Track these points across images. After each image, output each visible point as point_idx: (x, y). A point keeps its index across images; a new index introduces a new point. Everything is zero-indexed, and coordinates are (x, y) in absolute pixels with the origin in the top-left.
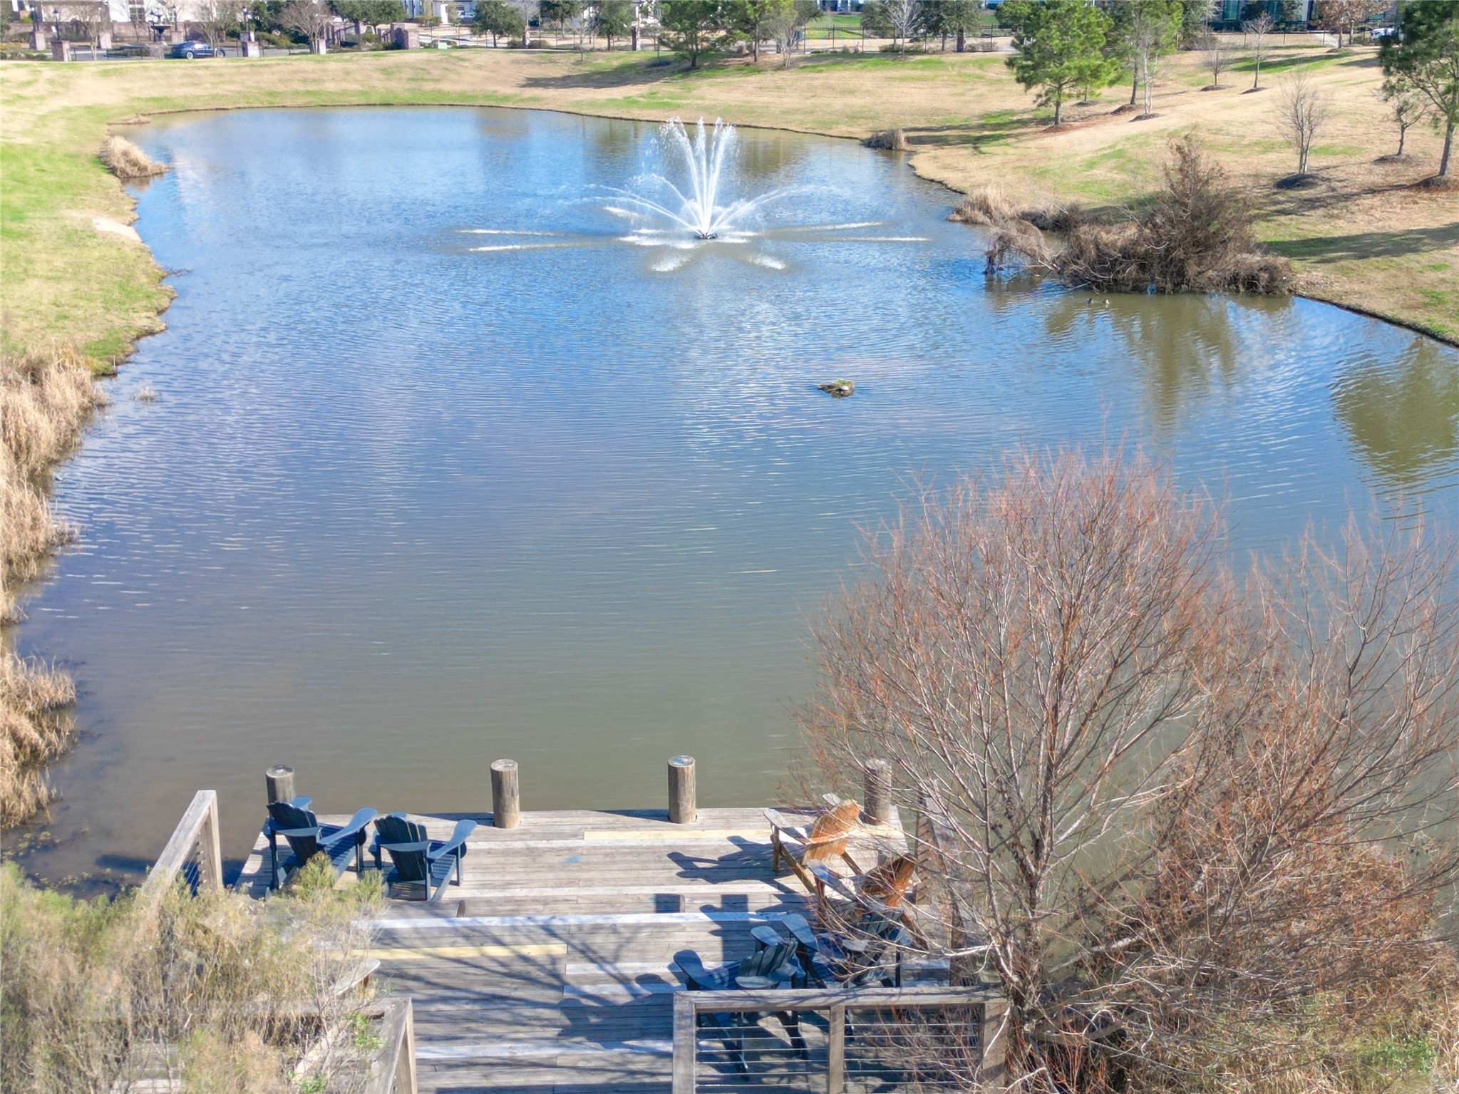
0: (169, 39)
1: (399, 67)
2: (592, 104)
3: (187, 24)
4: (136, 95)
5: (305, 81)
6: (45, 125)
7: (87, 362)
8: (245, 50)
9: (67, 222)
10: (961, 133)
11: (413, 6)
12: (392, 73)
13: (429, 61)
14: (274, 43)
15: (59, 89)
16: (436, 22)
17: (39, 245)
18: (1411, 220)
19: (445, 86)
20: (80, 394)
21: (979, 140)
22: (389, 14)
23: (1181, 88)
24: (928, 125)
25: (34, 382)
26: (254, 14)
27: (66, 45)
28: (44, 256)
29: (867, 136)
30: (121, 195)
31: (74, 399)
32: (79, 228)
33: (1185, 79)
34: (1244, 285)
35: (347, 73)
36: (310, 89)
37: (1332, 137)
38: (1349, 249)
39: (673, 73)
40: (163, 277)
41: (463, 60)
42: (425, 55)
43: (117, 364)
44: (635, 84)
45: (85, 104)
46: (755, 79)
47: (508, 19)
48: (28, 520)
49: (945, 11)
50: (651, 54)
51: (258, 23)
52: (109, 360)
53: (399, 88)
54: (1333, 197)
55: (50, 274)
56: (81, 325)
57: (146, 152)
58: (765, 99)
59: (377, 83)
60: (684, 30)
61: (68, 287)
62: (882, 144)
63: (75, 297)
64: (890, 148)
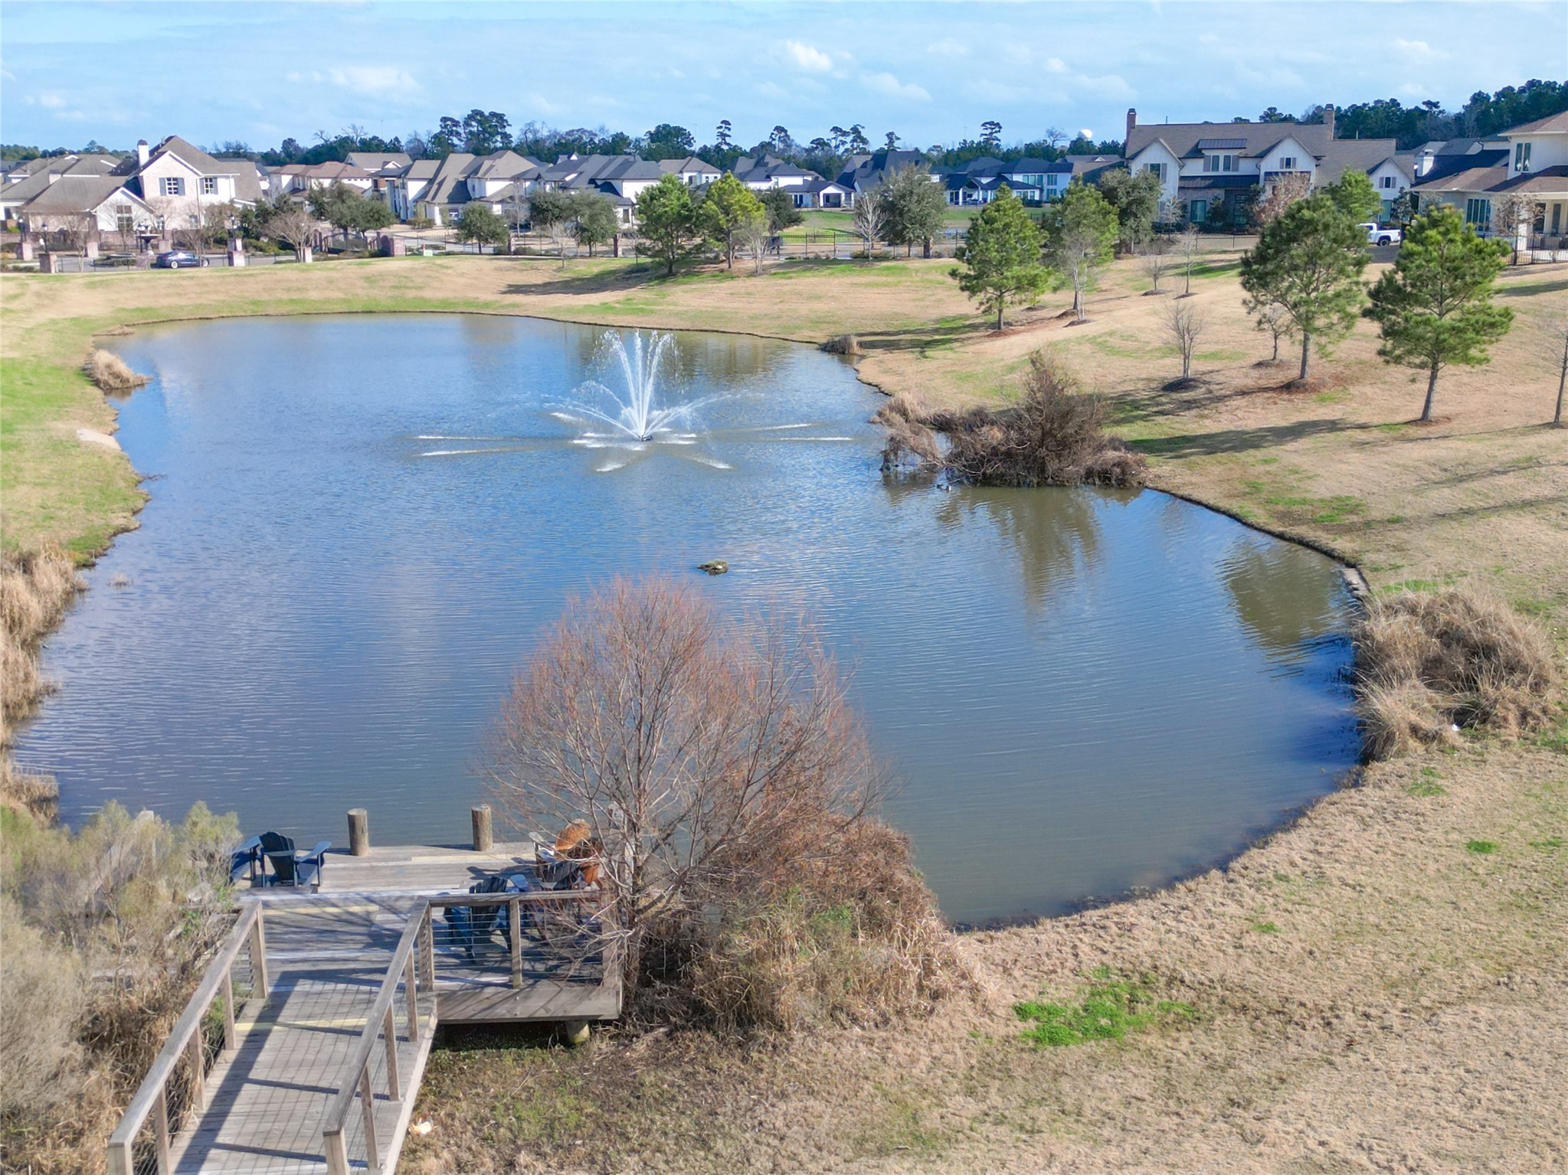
0: (155, 247)
1: (382, 276)
2: (570, 310)
3: (174, 233)
4: (120, 306)
5: (289, 290)
6: (32, 338)
7: (69, 555)
8: (231, 258)
9: (53, 433)
10: (914, 337)
11: (407, 208)
12: (376, 281)
13: (412, 269)
14: (261, 250)
15: (46, 302)
16: (429, 224)
17: (27, 455)
18: (1266, 419)
19: (427, 294)
20: (63, 580)
21: (928, 344)
22: (378, 220)
23: (1126, 292)
24: (887, 330)
25: (25, 572)
26: (242, 222)
27: (54, 257)
28: (32, 464)
29: (824, 341)
30: (104, 406)
31: (59, 585)
32: (64, 439)
33: (1131, 284)
34: (1099, 478)
35: (331, 281)
36: (294, 298)
37: (1224, 343)
38: (1203, 446)
39: (650, 280)
40: (140, 482)
41: (447, 268)
42: (410, 263)
43: (96, 557)
44: (613, 290)
45: (71, 316)
46: (727, 285)
47: (492, 228)
48: (21, 675)
49: (910, 220)
50: (631, 260)
51: (246, 230)
52: (89, 553)
53: (382, 296)
54: (1209, 399)
55: (37, 481)
56: (65, 524)
57: (129, 365)
58: (736, 305)
59: (359, 291)
60: (660, 239)
61: (53, 492)
62: (837, 349)
63: (60, 500)
64: (843, 353)
